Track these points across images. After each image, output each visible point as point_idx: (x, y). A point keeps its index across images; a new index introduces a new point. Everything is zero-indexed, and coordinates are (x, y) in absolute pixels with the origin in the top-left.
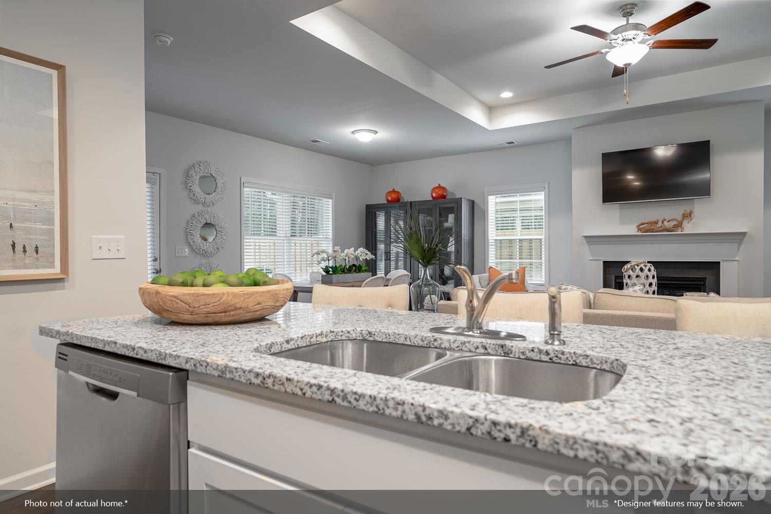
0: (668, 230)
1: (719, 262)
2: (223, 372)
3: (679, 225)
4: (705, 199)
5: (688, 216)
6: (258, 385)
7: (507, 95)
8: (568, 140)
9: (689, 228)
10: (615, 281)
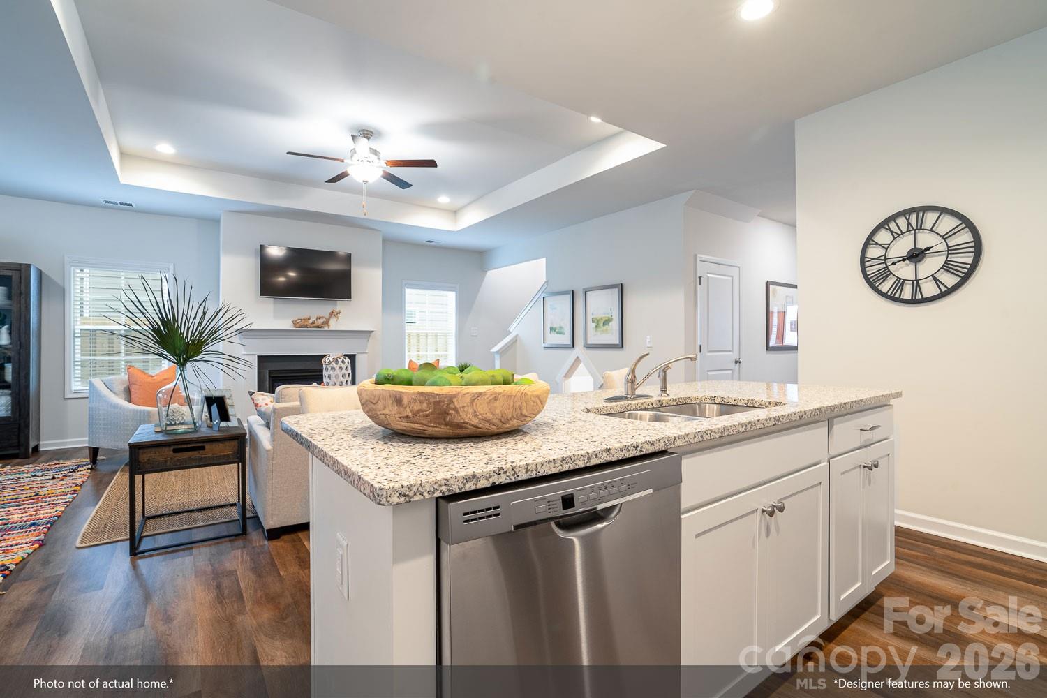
0: (318, 327)
1: (355, 355)
2: (722, 433)
3: (326, 323)
4: (346, 301)
5: (334, 314)
6: (744, 432)
7: (166, 148)
8: (216, 221)
9: (334, 325)
10: (270, 376)
